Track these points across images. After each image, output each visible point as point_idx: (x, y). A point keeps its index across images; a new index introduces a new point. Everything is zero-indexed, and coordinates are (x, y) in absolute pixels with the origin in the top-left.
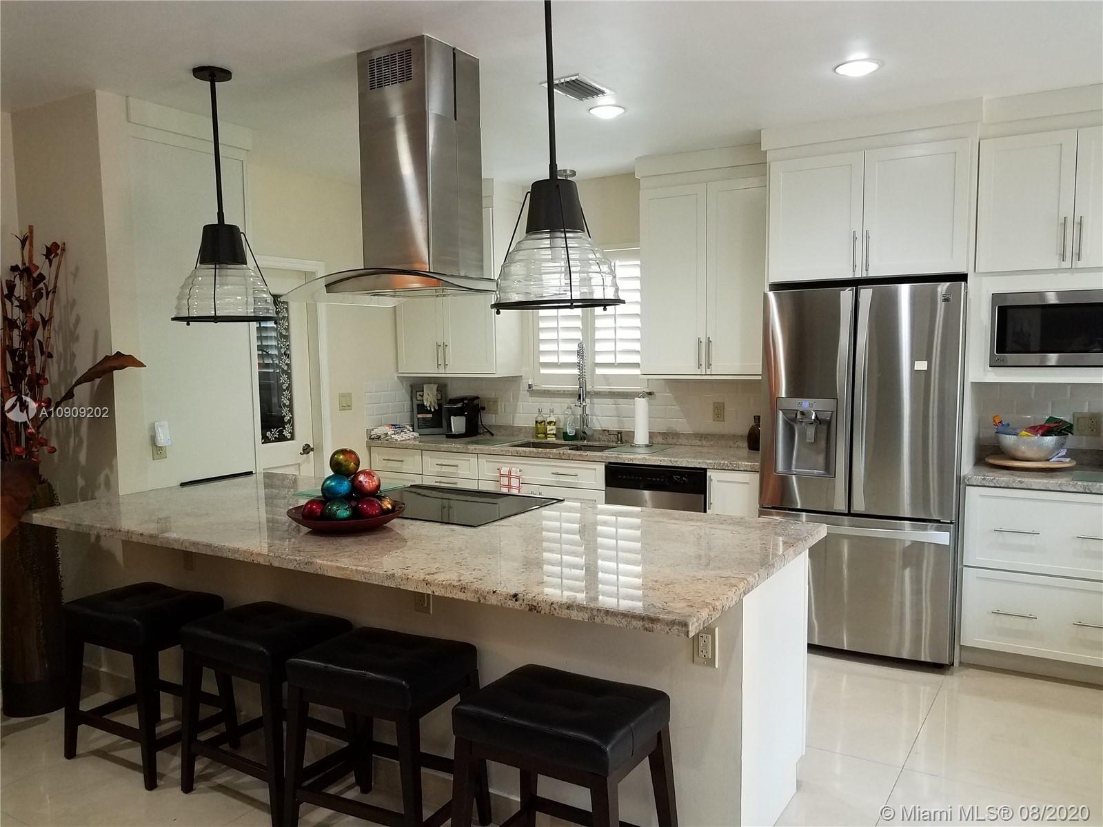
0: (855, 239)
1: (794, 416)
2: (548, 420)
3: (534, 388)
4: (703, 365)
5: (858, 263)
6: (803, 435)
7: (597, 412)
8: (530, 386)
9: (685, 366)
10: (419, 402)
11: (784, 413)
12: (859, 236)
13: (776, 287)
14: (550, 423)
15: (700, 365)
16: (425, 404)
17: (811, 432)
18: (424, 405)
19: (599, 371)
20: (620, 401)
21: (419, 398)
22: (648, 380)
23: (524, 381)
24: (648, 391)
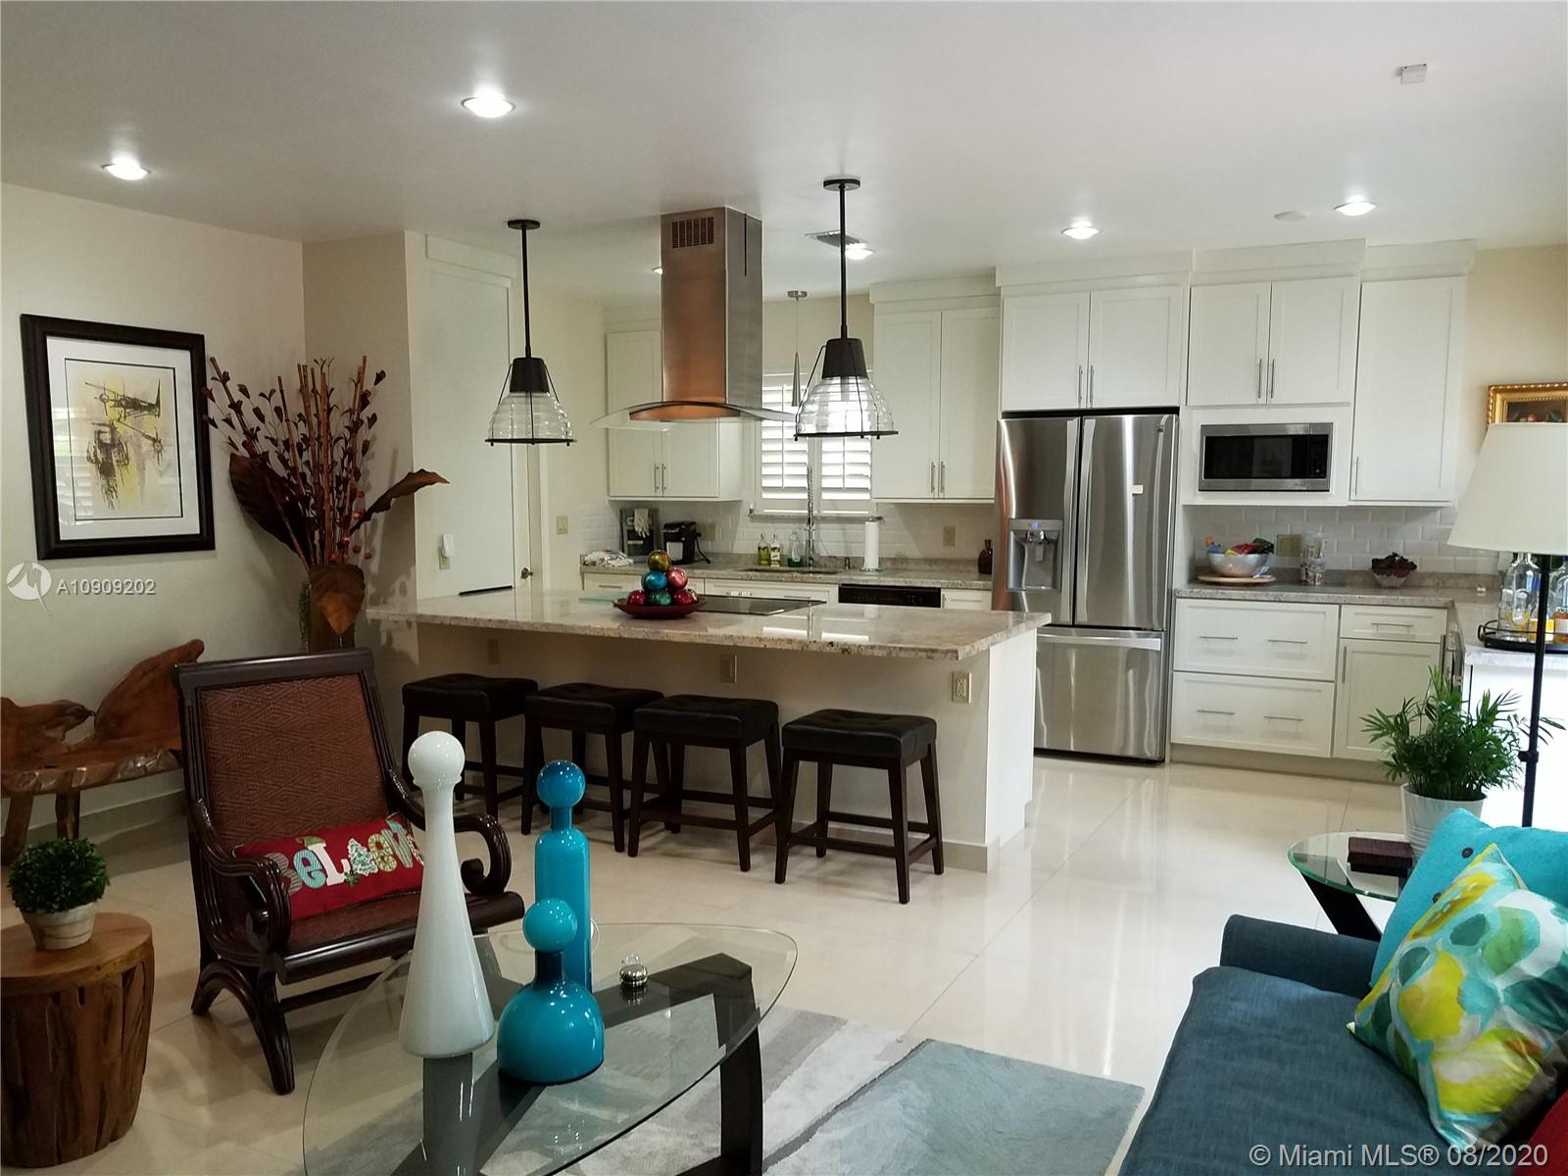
0: (1081, 373)
1: (1024, 536)
2: (772, 546)
3: (756, 513)
4: (936, 489)
5: (1084, 395)
6: (1032, 553)
7: (823, 537)
8: (751, 511)
9: (917, 490)
10: (631, 528)
11: (1015, 534)
12: (1085, 370)
13: (1008, 415)
14: (774, 549)
15: (933, 489)
16: (637, 529)
17: (1039, 551)
18: (634, 530)
19: (826, 496)
20: (848, 526)
21: (630, 523)
22: (877, 504)
23: (745, 505)
24: (877, 516)
